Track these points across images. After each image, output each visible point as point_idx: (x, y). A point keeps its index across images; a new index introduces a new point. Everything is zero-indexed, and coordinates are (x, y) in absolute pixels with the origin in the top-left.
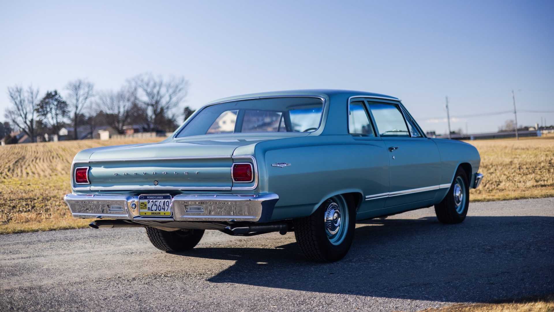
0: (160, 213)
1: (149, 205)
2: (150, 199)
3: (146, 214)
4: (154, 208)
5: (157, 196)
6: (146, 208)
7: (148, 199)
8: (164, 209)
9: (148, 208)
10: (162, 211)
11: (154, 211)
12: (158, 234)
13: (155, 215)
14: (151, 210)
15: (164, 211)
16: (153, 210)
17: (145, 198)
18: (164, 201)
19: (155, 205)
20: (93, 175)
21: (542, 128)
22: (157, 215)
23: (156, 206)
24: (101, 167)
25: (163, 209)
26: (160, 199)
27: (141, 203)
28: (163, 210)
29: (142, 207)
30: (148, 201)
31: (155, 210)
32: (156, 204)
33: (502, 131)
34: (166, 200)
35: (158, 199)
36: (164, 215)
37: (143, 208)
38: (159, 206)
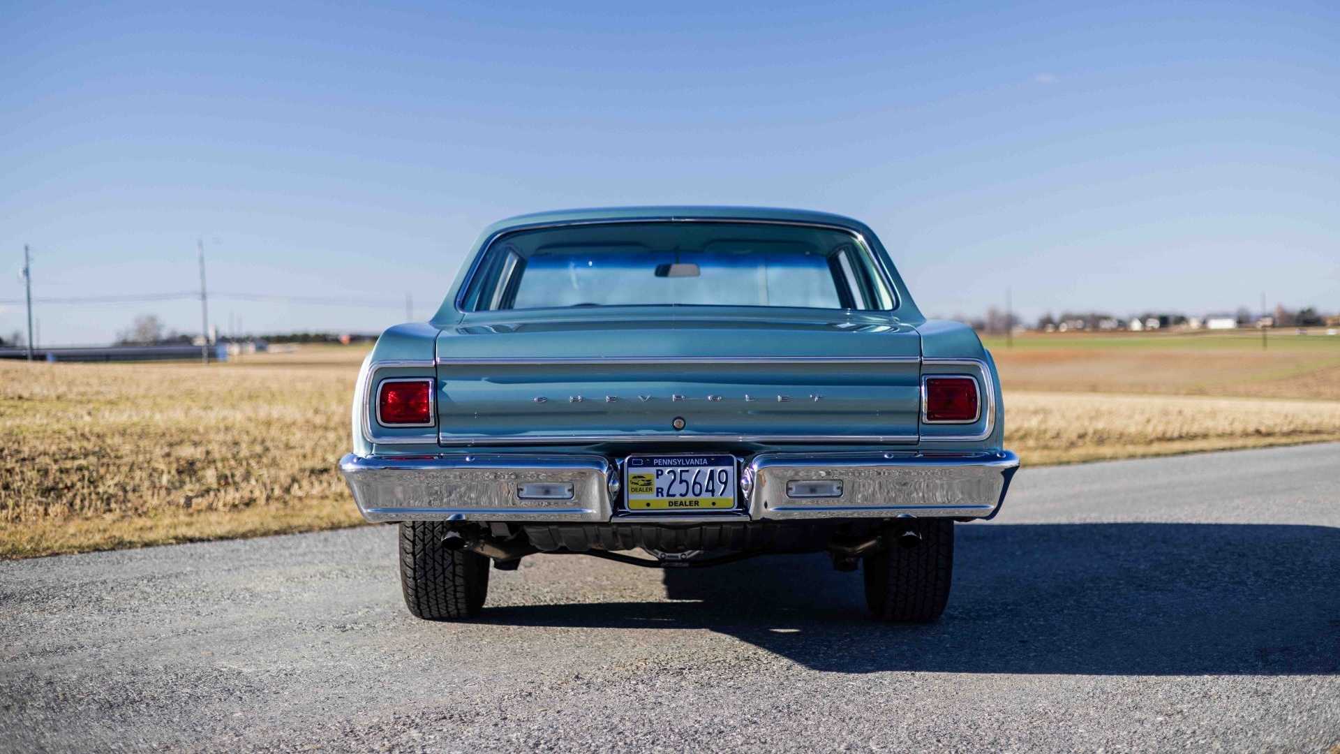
0: (697, 503)
1: (663, 482)
2: (665, 466)
3: (651, 505)
4: (678, 489)
5: (688, 458)
6: (651, 489)
7: (657, 465)
8: (713, 491)
9: (658, 489)
10: (706, 496)
11: (678, 498)
12: (452, 571)
13: (681, 507)
14: (668, 495)
15: (713, 495)
16: (674, 495)
17: (649, 464)
18: (712, 472)
19: (681, 481)
20: (452, 399)
21: (224, 340)
22: (689, 507)
23: (684, 484)
24: (479, 379)
25: (707, 490)
26: (697, 465)
27: (635, 477)
28: (710, 493)
29: (635, 486)
30: (658, 471)
31: (681, 495)
32: (683, 478)
33: (125, 343)
34: (719, 469)
35: (692, 465)
36: (712, 506)
37: (640, 490)
38: (695, 483)
